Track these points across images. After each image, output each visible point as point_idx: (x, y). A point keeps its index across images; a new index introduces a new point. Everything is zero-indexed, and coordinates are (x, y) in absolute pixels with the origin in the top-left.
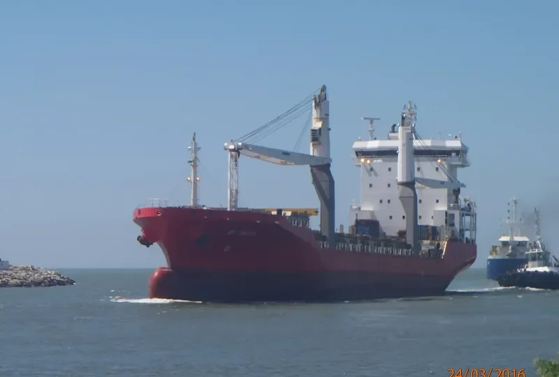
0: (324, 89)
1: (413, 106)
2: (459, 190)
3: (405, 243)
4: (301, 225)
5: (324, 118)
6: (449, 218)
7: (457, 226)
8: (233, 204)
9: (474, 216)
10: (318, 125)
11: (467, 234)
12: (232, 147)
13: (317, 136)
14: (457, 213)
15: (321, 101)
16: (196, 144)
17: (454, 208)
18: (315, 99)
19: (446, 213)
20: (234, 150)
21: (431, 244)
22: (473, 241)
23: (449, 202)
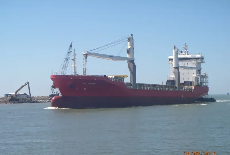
0: (132, 35)
1: (186, 45)
2: (200, 70)
3: (175, 86)
4: (117, 81)
5: (132, 45)
6: (197, 79)
7: (199, 81)
8: (85, 73)
9: (207, 78)
10: (129, 47)
11: (204, 84)
12: (84, 54)
13: (129, 51)
14: (199, 77)
15: (130, 39)
16: (75, 53)
17: (198, 76)
18: (128, 38)
19: (196, 77)
20: (85, 55)
21: (188, 87)
22: (207, 86)
23: (197, 74)
